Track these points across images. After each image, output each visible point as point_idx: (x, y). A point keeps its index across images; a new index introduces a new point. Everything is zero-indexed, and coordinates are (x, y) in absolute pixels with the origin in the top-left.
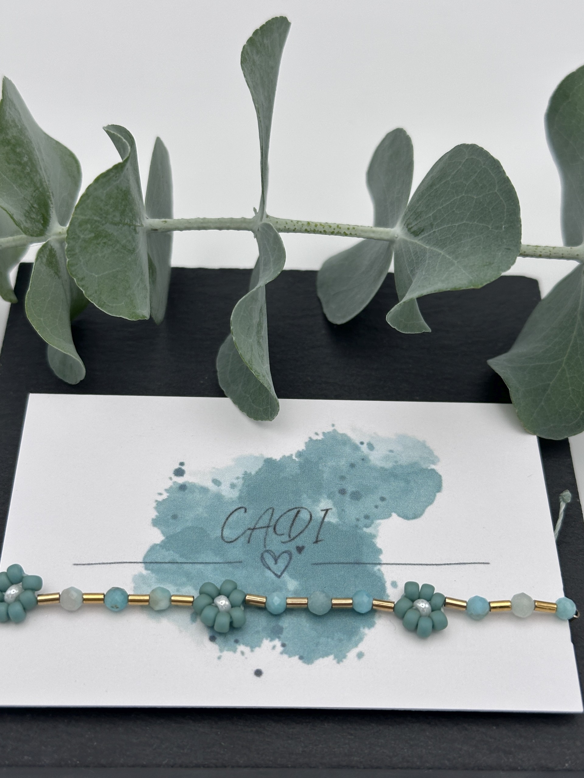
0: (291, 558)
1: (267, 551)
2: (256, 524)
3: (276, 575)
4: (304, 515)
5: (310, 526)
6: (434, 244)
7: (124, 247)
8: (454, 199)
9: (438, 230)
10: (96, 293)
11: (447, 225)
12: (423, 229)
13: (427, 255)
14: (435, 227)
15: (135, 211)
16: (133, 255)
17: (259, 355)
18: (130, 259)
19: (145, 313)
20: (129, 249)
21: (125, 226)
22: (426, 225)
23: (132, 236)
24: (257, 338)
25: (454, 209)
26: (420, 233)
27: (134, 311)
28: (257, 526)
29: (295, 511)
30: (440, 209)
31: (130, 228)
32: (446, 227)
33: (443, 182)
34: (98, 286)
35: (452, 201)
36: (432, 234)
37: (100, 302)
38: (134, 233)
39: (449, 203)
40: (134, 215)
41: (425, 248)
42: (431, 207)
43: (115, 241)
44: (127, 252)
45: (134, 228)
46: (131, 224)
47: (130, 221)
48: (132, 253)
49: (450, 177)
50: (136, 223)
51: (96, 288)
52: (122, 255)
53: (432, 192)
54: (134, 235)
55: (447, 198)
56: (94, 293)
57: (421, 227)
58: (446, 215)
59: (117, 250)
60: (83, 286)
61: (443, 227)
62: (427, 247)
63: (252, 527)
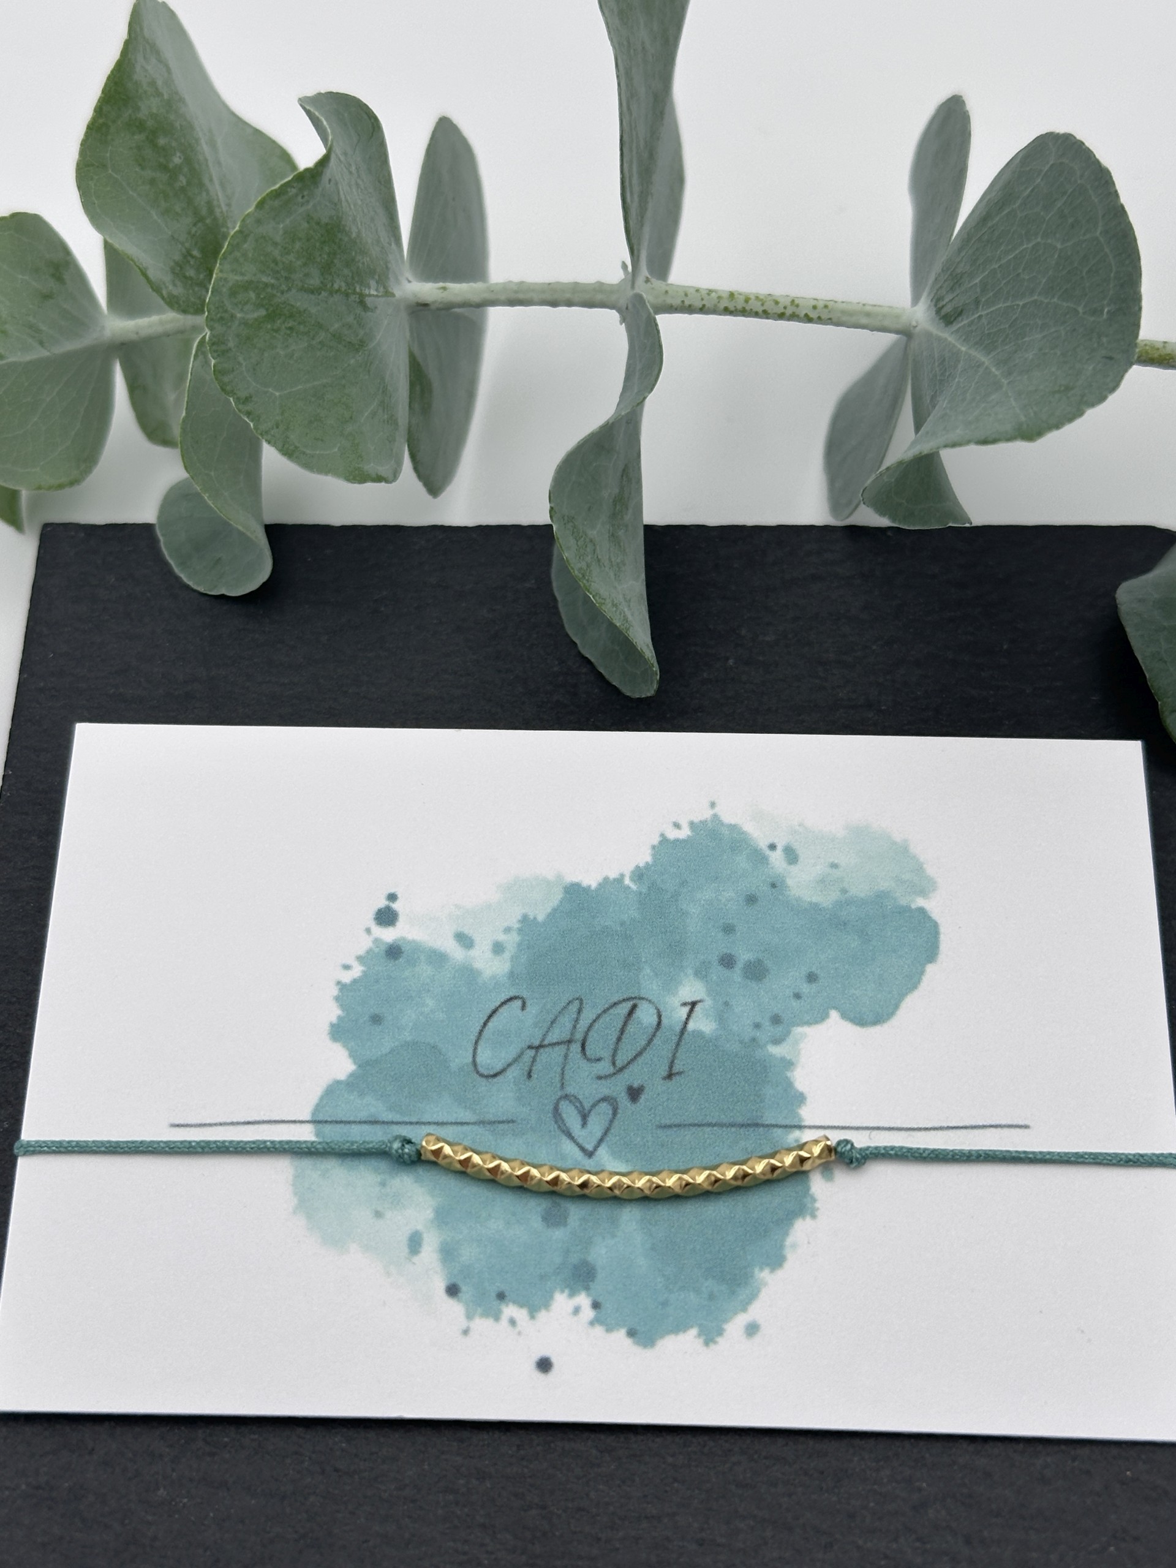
0: (615, 1113)
1: (566, 1097)
2: (545, 1036)
3: (583, 1149)
5: (657, 1039)
6: (976, 343)
7: (337, 337)
8: (1021, 249)
9: (987, 314)
10: (277, 427)
11: (1004, 303)
12: (962, 311)
13: (960, 366)
14: (983, 307)
15: (361, 265)
16: (360, 353)
17: (612, 562)
18: (352, 361)
19: (384, 470)
20: (350, 343)
21: (335, 296)
22: (967, 302)
23: (356, 315)
24: (611, 528)
25: (1020, 271)
26: (955, 319)
27: (359, 466)
28: (546, 1042)
29: (626, 1007)
30: (995, 269)
31: (348, 300)
32: (1001, 307)
33: (1005, 212)
34: (282, 414)
35: (1017, 252)
36: (976, 321)
37: (285, 446)
38: (359, 310)
39: (1012, 256)
40: (357, 273)
41: (959, 350)
42: (979, 265)
43: (313, 325)
44: (345, 346)
45: (359, 298)
46: (350, 291)
47: (347, 284)
48: (357, 350)
49: (1019, 202)
50: (365, 290)
51: (277, 418)
52: (332, 354)
53: (985, 232)
54: (359, 314)
55: (1010, 247)
56: (273, 428)
57: (959, 307)
58: (1005, 281)
59: (320, 342)
60: (248, 414)
61: (997, 307)
62: (963, 349)
63: (537, 1043)
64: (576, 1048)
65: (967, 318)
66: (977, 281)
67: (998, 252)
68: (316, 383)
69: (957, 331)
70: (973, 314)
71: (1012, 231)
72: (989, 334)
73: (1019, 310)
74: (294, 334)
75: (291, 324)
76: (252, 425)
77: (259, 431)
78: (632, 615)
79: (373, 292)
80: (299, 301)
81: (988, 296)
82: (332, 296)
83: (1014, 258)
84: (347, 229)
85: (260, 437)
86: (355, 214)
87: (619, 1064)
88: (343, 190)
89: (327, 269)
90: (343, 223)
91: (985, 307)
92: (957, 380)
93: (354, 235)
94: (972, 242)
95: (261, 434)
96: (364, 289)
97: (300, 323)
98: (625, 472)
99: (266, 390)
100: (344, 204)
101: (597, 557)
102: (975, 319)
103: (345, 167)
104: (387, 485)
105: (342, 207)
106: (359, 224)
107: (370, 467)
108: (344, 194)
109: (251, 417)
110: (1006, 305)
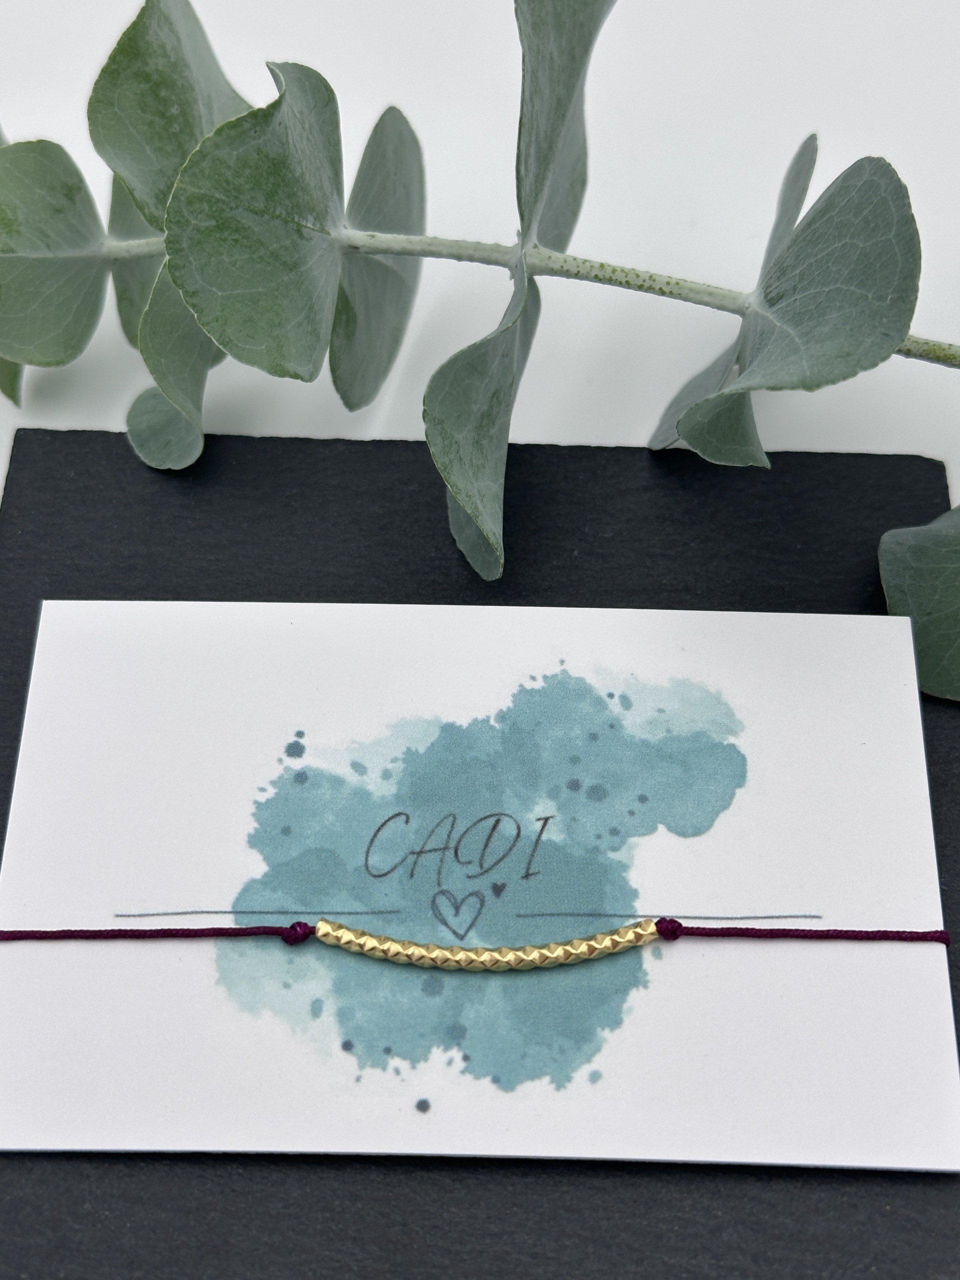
0: (482, 905)
1: (442, 892)
3: (456, 933)
4: (507, 828)
5: (515, 850)
6: (789, 320)
7: (275, 255)
8: (833, 248)
9: (801, 298)
10: (217, 321)
11: (815, 289)
12: (783, 295)
13: (773, 337)
14: (798, 292)
15: (301, 200)
16: (293, 273)
17: (473, 463)
18: (286, 278)
19: (300, 370)
20: (285, 262)
21: (275, 219)
22: (788, 288)
23: (293, 240)
24: (476, 437)
25: (830, 264)
26: (777, 302)
27: (281, 363)
28: (427, 848)
29: (491, 822)
30: (812, 263)
31: (287, 226)
32: (812, 293)
33: (826, 218)
34: (222, 311)
35: (830, 249)
37: (222, 338)
38: (295, 237)
39: (825, 253)
40: (297, 205)
41: (776, 325)
42: (801, 260)
43: (255, 242)
44: (281, 265)
45: (296, 227)
46: (289, 219)
47: (288, 213)
48: (291, 270)
49: (837, 210)
50: (303, 222)
51: (218, 313)
52: (269, 269)
53: (809, 234)
54: (296, 240)
55: (825, 246)
56: (213, 322)
57: (781, 292)
58: (816, 273)
59: (260, 257)
60: (194, 306)
61: (807, 293)
62: (778, 324)
63: (418, 849)
64: (450, 854)
65: (786, 301)
66: (798, 272)
67: (817, 248)
68: (253, 290)
69: (776, 312)
70: (790, 298)
72: (799, 313)
73: (824, 295)
74: (238, 246)
75: (236, 236)
76: (196, 316)
77: (201, 322)
78: (484, 507)
79: (309, 225)
80: (247, 220)
82: (274, 220)
83: (827, 254)
84: (292, 167)
85: (202, 327)
86: (301, 158)
87: (485, 867)
88: (292, 136)
89: (270, 196)
90: (288, 161)
91: (800, 293)
92: (769, 347)
93: (297, 174)
94: (799, 241)
95: (203, 325)
96: (301, 220)
97: (243, 238)
98: (496, 394)
99: (210, 288)
100: (291, 146)
101: (460, 456)
102: (791, 302)
103: (299, 121)
104: (303, 382)
105: (289, 149)
106: (304, 167)
107: (291, 366)
108: (293, 139)
109: (196, 309)
110: (816, 291)
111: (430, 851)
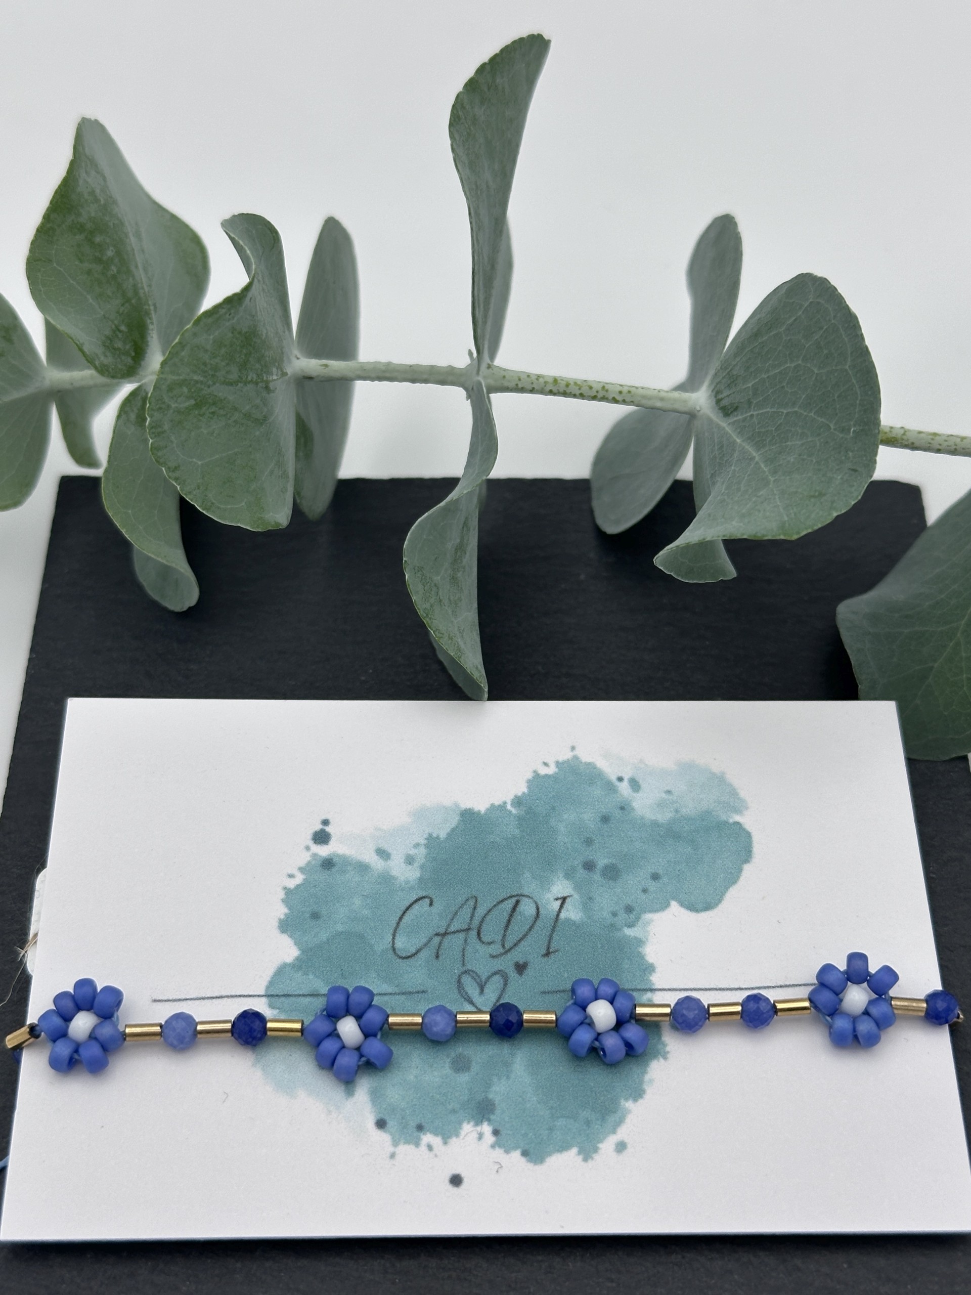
0: (506, 983)
1: (467, 972)
4: (527, 908)
5: (536, 928)
6: (749, 438)
7: (247, 416)
8: (785, 367)
9: (758, 415)
10: (199, 489)
11: (770, 408)
12: (737, 407)
13: (735, 455)
14: (754, 407)
16: (263, 427)
17: (451, 600)
18: (257, 433)
20: (256, 419)
22: (742, 401)
23: (262, 397)
24: (452, 572)
25: (784, 384)
26: (731, 412)
27: (262, 516)
28: (451, 930)
29: (511, 903)
30: (764, 378)
31: (257, 387)
34: (203, 478)
35: (782, 369)
36: (748, 418)
37: (205, 503)
38: (264, 393)
39: (778, 371)
40: (264, 364)
41: (735, 441)
42: (752, 374)
43: (231, 410)
44: (253, 422)
45: (265, 384)
46: (259, 380)
47: (258, 375)
48: (261, 425)
50: (270, 377)
51: (199, 481)
52: (243, 429)
54: (264, 396)
56: (195, 489)
57: (735, 404)
58: (771, 391)
59: (235, 421)
60: (176, 479)
61: (766, 410)
62: (738, 441)
63: (442, 931)
64: (473, 934)
65: (741, 414)
66: (750, 385)
67: (767, 365)
68: (230, 452)
69: (732, 423)
70: (746, 413)
71: (778, 349)
72: (758, 432)
73: (783, 416)
74: (216, 418)
75: (214, 410)
76: (178, 488)
77: (184, 492)
79: (274, 377)
81: (758, 400)
82: (247, 387)
83: (780, 372)
84: (260, 333)
87: (507, 946)
88: (259, 306)
89: (244, 367)
91: (756, 408)
96: (268, 375)
99: (190, 460)
100: (259, 317)
101: (439, 598)
102: (747, 416)
106: (267, 327)
107: (270, 517)
108: (260, 309)
109: (178, 481)
111: (454, 932)
